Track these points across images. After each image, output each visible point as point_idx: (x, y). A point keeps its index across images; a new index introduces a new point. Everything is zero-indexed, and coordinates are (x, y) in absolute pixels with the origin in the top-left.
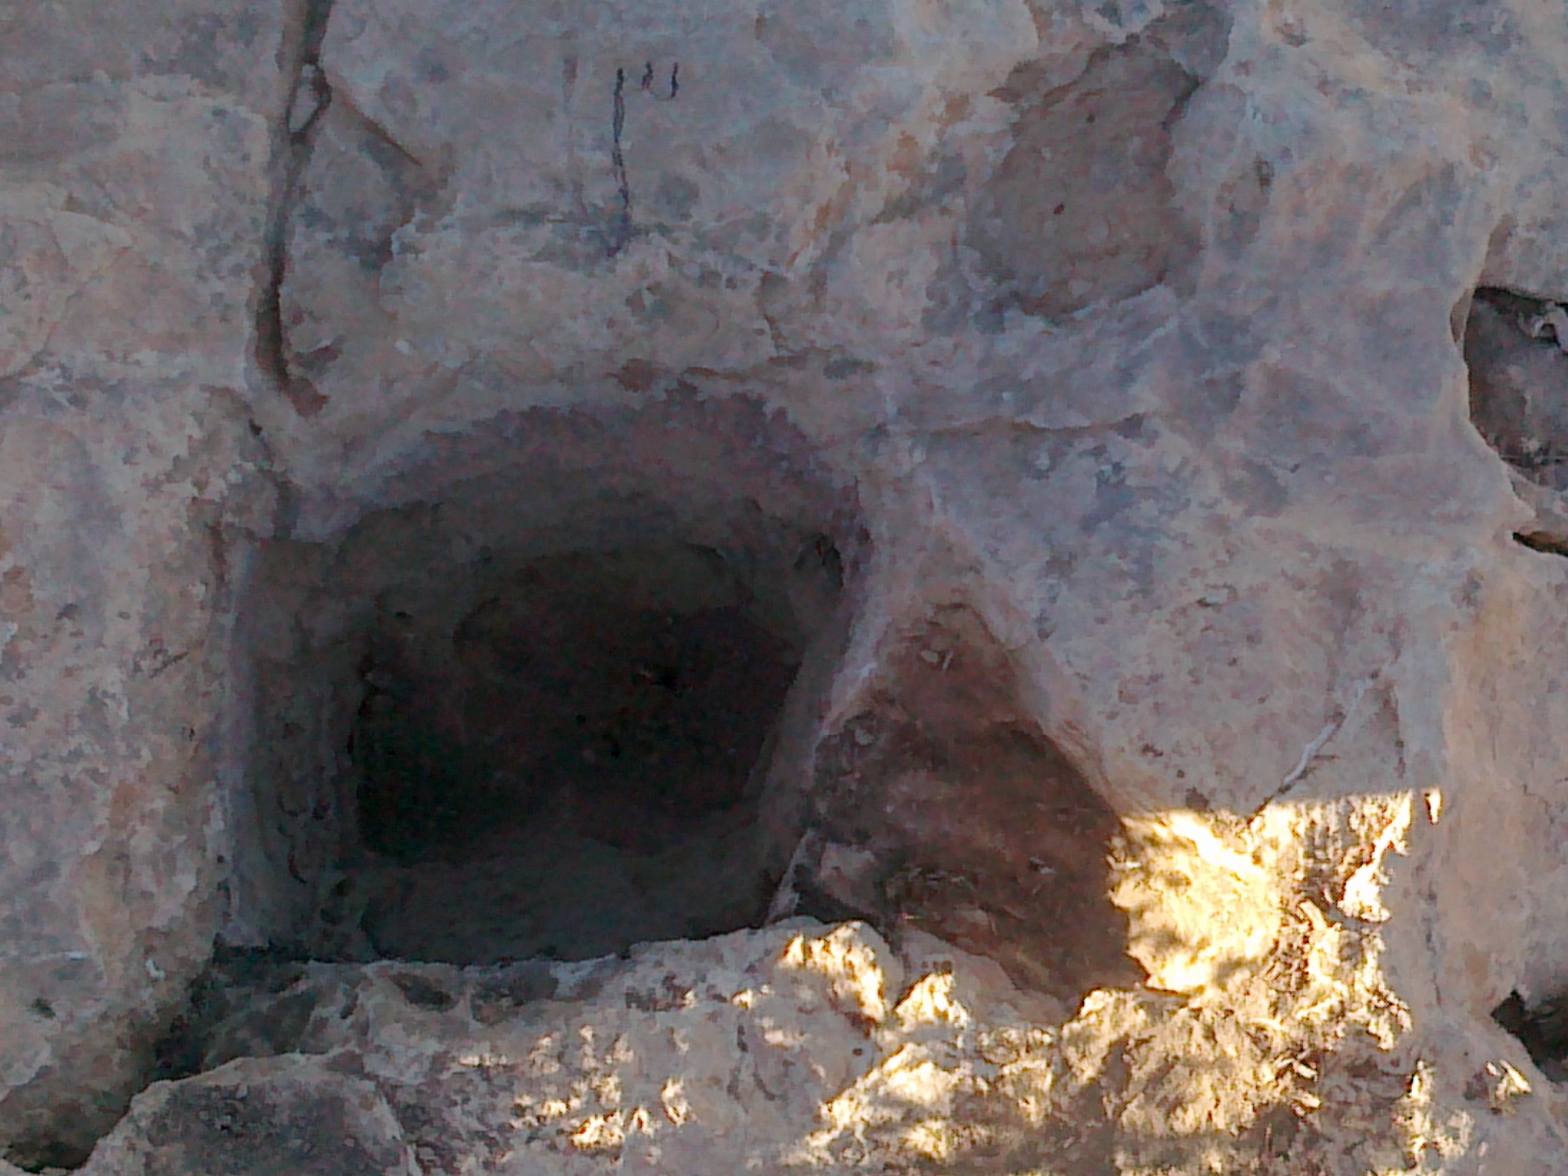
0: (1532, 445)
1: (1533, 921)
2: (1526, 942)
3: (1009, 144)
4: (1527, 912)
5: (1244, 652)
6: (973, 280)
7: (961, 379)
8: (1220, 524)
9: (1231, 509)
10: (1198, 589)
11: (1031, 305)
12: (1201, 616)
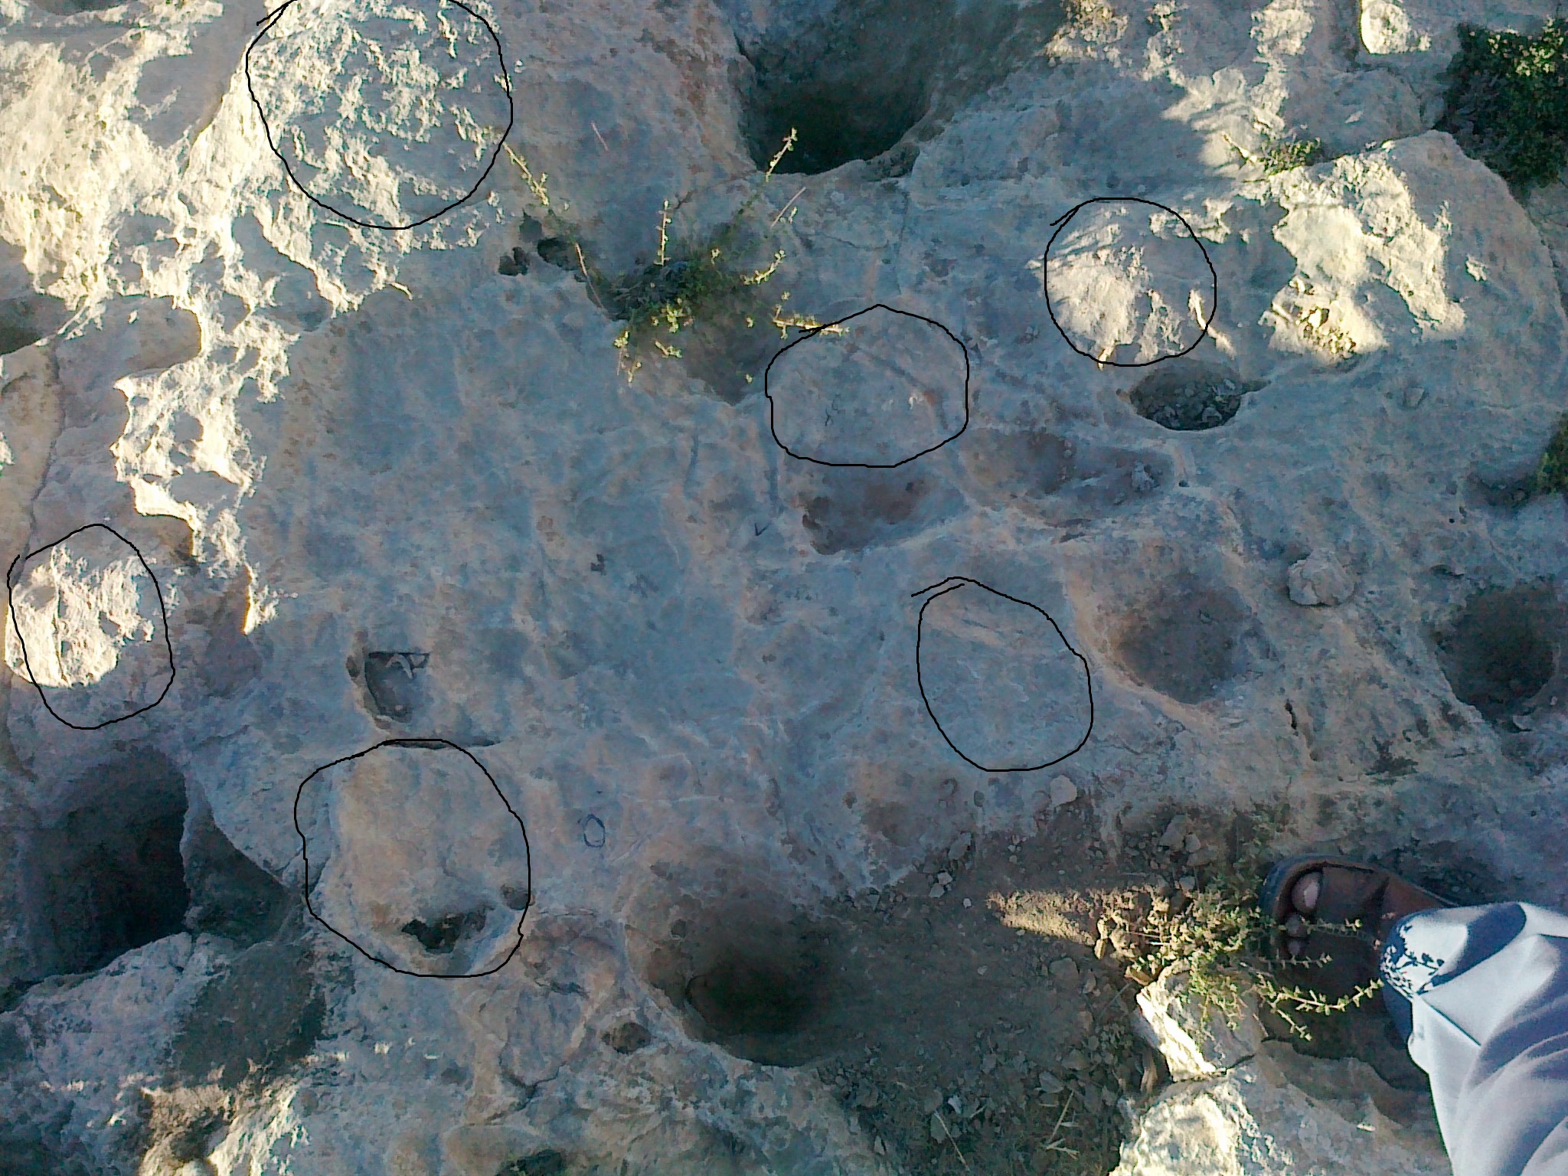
0: (399, 708)
1: (415, 891)
2: (414, 899)
3: (209, 639)
4: (412, 886)
5: (277, 806)
6: (199, 689)
7: (197, 726)
8: (271, 759)
9: (274, 753)
10: (261, 785)
11: (216, 693)
12: (262, 795)
